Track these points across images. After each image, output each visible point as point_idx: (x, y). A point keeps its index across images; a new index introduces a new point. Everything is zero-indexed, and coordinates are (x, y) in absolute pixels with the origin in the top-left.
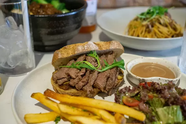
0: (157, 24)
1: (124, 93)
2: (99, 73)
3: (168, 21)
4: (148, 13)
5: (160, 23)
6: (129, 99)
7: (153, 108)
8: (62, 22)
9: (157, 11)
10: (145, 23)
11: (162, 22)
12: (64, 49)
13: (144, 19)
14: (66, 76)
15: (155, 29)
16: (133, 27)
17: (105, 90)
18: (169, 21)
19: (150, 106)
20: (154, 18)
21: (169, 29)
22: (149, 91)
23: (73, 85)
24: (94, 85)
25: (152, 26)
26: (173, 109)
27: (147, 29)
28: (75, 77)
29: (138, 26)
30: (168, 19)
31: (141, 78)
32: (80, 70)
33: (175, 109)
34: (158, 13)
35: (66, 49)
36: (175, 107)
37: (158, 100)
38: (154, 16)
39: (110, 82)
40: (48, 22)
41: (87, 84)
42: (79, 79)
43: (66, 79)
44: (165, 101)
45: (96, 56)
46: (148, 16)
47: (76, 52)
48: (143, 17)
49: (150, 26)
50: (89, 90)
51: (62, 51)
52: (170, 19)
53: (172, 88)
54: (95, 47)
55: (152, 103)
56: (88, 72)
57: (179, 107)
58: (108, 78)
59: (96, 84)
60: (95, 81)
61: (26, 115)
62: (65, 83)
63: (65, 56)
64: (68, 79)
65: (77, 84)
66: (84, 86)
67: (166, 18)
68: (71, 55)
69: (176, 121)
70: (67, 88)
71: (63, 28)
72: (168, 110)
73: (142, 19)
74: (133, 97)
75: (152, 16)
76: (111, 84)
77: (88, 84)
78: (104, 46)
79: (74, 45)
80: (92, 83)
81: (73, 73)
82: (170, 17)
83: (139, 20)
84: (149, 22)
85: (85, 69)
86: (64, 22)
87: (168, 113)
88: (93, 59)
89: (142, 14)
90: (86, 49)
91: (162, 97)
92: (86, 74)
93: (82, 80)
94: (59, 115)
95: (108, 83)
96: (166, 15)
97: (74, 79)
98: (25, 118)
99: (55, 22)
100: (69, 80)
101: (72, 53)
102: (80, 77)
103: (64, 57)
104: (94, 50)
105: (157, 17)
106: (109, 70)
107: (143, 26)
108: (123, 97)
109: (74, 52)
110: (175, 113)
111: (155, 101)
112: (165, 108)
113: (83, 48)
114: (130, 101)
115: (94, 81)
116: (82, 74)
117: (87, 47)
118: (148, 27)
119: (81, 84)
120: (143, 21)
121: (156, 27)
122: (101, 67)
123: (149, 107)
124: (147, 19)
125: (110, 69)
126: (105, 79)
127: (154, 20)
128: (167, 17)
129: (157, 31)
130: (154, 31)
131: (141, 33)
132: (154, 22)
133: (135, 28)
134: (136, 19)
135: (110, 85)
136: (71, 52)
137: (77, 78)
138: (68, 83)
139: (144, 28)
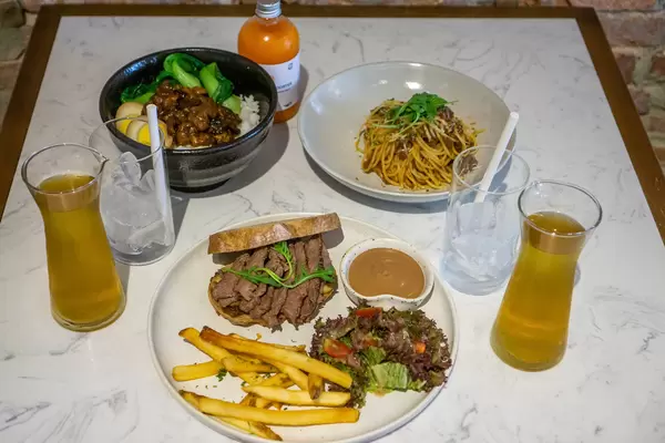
0: (420, 140)
3: (443, 133)
5: (426, 138)
6: (334, 346)
9: (422, 111)
10: (394, 138)
11: (429, 136)
12: (230, 236)
14: (234, 294)
15: (413, 152)
20: (415, 126)
21: (443, 149)
23: (246, 310)
25: (411, 143)
26: (395, 368)
27: (399, 151)
28: (248, 299)
29: (380, 139)
30: (444, 128)
31: (362, 297)
32: (258, 286)
34: (424, 115)
35: (233, 237)
38: (414, 123)
42: (256, 302)
43: (233, 299)
45: (287, 253)
47: (252, 247)
49: (405, 144)
51: (226, 239)
54: (284, 235)
56: (271, 288)
61: (174, 369)
63: (233, 249)
64: (236, 299)
65: (253, 309)
66: (263, 314)
67: (439, 127)
68: (243, 249)
69: (397, 386)
70: (235, 314)
72: (388, 369)
74: (340, 339)
75: (412, 120)
77: (271, 311)
78: (302, 230)
79: (247, 230)
81: (245, 291)
82: (450, 115)
84: (403, 134)
87: (389, 373)
90: (269, 239)
91: (382, 346)
92: (268, 292)
94: (224, 368)
97: (247, 301)
100: (239, 302)
102: (257, 299)
103: (230, 251)
104: (283, 240)
106: (308, 284)
107: (391, 143)
108: (324, 340)
112: (385, 364)
113: (264, 239)
115: (280, 307)
116: (260, 294)
117: (272, 237)
118: (400, 146)
119: (259, 311)
121: (417, 147)
126: (299, 304)
127: (414, 131)
129: (418, 159)
130: (412, 157)
131: (386, 159)
132: (413, 138)
133: (375, 143)
136: (242, 245)
137: (253, 301)
139: (393, 149)
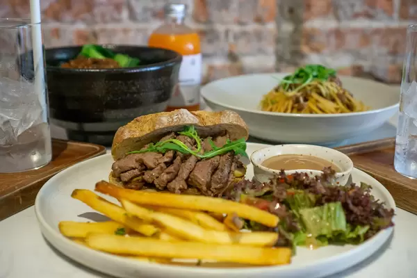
0: (315, 96)
1: (243, 190)
2: (199, 160)
3: (336, 91)
4: (297, 76)
5: (320, 94)
6: (252, 198)
7: (294, 211)
8: (133, 84)
9: (315, 73)
10: (291, 93)
11: (324, 91)
12: (135, 123)
13: (291, 87)
14: (137, 165)
15: (310, 104)
16: (269, 102)
17: (210, 190)
18: (338, 90)
19: (290, 209)
20: (309, 86)
21: (338, 104)
22: (288, 186)
23: (150, 181)
24: (190, 180)
25: (306, 100)
26: (329, 209)
27: (296, 105)
29: (277, 99)
30: (336, 88)
31: (277, 171)
32: (163, 155)
33: (333, 209)
34: (316, 77)
35: (138, 123)
36: (333, 206)
37: (304, 197)
38: (308, 82)
39: (219, 174)
40: (107, 82)
41: (175, 178)
42: (162, 168)
43: (136, 172)
44: (316, 197)
45: (194, 134)
46: (297, 81)
47: (157, 127)
48: (289, 82)
49: (301, 100)
50: (178, 188)
51: (131, 127)
52: (339, 88)
53: (329, 178)
54: (192, 119)
55: (294, 203)
56: (178, 158)
57: (339, 204)
58: (215, 169)
59: (192, 177)
60: (191, 172)
61: (61, 223)
62: (135, 179)
63: (137, 134)
64: (140, 171)
65: (157, 177)
66: (169, 181)
67: (332, 86)
68: (148, 132)
69: (334, 228)
70: (139, 187)
71: (135, 95)
72: (320, 213)
73: (287, 87)
74: (259, 197)
75: (304, 81)
76: (220, 179)
77: (177, 178)
78: (211, 119)
79: (154, 115)
80: (185, 176)
81: (150, 159)
82: (340, 84)
83: (281, 90)
84: (299, 91)
85: (172, 151)
86: (136, 83)
87: (321, 218)
88: (189, 140)
89: (287, 78)
90: (175, 120)
91: (310, 192)
92: (174, 161)
93: (167, 170)
94: (122, 227)
95: (215, 176)
96: (331, 81)
97: (152, 169)
98: (60, 226)
99: (120, 82)
100: (143, 174)
101: (149, 129)
102: (163, 165)
103: (135, 136)
104: (191, 125)
105: (314, 83)
106: (218, 157)
107: (288, 99)
108: (240, 195)
109: (154, 126)
110: (333, 216)
111: (299, 199)
112: (316, 209)
113: (171, 120)
114: (253, 201)
115: (188, 171)
116: (166, 160)
117: (178, 118)
118: (297, 101)
119: (165, 177)
120: (287, 91)
121: (313, 100)
122: (202, 151)
123: (287, 211)
124: (296, 86)
125: (220, 155)
126: (210, 170)
127: (309, 88)
128: (334, 84)
129: (314, 108)
130: (309, 107)
132: (309, 92)
133: (273, 103)
134: (277, 90)
135: (218, 180)
136: (148, 127)
137: (159, 167)
138: (140, 177)
139: (291, 103)
